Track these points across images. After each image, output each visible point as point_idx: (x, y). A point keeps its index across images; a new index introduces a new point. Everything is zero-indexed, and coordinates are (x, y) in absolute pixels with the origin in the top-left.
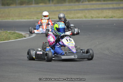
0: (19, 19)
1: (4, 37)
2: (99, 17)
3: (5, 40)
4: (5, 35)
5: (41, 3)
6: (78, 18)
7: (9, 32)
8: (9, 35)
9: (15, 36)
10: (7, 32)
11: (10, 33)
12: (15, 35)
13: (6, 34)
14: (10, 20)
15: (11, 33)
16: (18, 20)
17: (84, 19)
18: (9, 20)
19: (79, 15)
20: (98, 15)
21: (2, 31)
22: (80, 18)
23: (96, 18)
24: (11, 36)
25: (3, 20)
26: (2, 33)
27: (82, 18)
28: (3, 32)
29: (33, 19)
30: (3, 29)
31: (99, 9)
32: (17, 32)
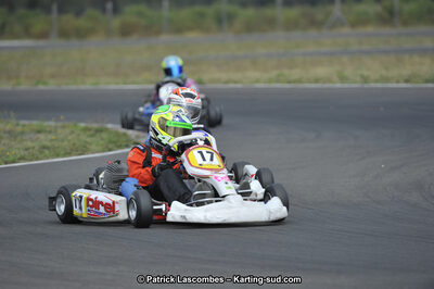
0: (117, 83)
1: (66, 143)
2: (386, 80)
3: (69, 154)
4: (70, 138)
5: (190, 29)
6: (317, 81)
7: (82, 125)
8: (84, 137)
9: (102, 139)
10: (75, 125)
11: (86, 129)
12: (104, 135)
13: (72, 132)
14: (87, 85)
15: (90, 130)
16: (113, 87)
17: (338, 85)
18: (82, 87)
19: (321, 71)
20: (384, 73)
21: (60, 124)
22: (324, 82)
23: (377, 81)
24: (89, 140)
25: (64, 87)
26: (59, 131)
27: (329, 80)
28: (63, 127)
30: (62, 117)
31: (386, 52)
32: (110, 126)
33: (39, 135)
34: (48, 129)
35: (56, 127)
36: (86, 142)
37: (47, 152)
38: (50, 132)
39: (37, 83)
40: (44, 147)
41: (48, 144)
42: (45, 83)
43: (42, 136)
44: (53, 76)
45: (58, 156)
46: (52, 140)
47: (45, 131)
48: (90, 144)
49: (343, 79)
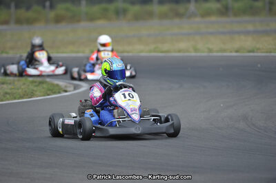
1: (20, 90)
2: (224, 51)
3: (22, 98)
4: (23, 87)
5: (99, 18)
6: (179, 51)
8: (32, 87)
9: (43, 88)
10: (26, 79)
11: (33, 82)
12: (45, 86)
13: (24, 84)
15: (35, 82)
17: (193, 54)
19: (182, 45)
20: (222, 46)
21: (16, 78)
23: (218, 51)
24: (35, 89)
26: (16, 83)
27: (188, 51)
28: (18, 81)
29: (83, 52)
31: (223, 33)
32: (48, 80)
33: (3, 86)
34: (9, 82)
35: (14, 81)
36: (33, 90)
37: (8, 96)
38: (10, 84)
39: (2, 52)
40: (6, 93)
41: (9, 91)
42: (7, 53)
43: (5, 86)
44: (12, 48)
45: (15, 99)
46: (11, 89)
47: (7, 83)
48: (36, 91)
49: (196, 50)
